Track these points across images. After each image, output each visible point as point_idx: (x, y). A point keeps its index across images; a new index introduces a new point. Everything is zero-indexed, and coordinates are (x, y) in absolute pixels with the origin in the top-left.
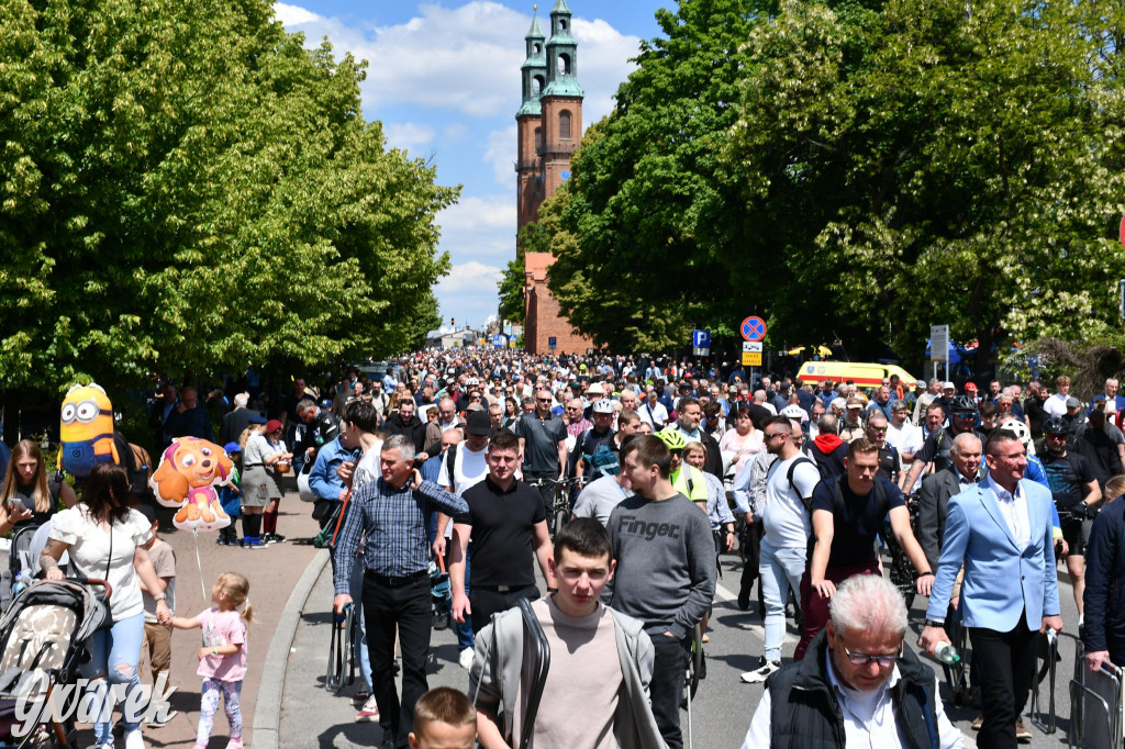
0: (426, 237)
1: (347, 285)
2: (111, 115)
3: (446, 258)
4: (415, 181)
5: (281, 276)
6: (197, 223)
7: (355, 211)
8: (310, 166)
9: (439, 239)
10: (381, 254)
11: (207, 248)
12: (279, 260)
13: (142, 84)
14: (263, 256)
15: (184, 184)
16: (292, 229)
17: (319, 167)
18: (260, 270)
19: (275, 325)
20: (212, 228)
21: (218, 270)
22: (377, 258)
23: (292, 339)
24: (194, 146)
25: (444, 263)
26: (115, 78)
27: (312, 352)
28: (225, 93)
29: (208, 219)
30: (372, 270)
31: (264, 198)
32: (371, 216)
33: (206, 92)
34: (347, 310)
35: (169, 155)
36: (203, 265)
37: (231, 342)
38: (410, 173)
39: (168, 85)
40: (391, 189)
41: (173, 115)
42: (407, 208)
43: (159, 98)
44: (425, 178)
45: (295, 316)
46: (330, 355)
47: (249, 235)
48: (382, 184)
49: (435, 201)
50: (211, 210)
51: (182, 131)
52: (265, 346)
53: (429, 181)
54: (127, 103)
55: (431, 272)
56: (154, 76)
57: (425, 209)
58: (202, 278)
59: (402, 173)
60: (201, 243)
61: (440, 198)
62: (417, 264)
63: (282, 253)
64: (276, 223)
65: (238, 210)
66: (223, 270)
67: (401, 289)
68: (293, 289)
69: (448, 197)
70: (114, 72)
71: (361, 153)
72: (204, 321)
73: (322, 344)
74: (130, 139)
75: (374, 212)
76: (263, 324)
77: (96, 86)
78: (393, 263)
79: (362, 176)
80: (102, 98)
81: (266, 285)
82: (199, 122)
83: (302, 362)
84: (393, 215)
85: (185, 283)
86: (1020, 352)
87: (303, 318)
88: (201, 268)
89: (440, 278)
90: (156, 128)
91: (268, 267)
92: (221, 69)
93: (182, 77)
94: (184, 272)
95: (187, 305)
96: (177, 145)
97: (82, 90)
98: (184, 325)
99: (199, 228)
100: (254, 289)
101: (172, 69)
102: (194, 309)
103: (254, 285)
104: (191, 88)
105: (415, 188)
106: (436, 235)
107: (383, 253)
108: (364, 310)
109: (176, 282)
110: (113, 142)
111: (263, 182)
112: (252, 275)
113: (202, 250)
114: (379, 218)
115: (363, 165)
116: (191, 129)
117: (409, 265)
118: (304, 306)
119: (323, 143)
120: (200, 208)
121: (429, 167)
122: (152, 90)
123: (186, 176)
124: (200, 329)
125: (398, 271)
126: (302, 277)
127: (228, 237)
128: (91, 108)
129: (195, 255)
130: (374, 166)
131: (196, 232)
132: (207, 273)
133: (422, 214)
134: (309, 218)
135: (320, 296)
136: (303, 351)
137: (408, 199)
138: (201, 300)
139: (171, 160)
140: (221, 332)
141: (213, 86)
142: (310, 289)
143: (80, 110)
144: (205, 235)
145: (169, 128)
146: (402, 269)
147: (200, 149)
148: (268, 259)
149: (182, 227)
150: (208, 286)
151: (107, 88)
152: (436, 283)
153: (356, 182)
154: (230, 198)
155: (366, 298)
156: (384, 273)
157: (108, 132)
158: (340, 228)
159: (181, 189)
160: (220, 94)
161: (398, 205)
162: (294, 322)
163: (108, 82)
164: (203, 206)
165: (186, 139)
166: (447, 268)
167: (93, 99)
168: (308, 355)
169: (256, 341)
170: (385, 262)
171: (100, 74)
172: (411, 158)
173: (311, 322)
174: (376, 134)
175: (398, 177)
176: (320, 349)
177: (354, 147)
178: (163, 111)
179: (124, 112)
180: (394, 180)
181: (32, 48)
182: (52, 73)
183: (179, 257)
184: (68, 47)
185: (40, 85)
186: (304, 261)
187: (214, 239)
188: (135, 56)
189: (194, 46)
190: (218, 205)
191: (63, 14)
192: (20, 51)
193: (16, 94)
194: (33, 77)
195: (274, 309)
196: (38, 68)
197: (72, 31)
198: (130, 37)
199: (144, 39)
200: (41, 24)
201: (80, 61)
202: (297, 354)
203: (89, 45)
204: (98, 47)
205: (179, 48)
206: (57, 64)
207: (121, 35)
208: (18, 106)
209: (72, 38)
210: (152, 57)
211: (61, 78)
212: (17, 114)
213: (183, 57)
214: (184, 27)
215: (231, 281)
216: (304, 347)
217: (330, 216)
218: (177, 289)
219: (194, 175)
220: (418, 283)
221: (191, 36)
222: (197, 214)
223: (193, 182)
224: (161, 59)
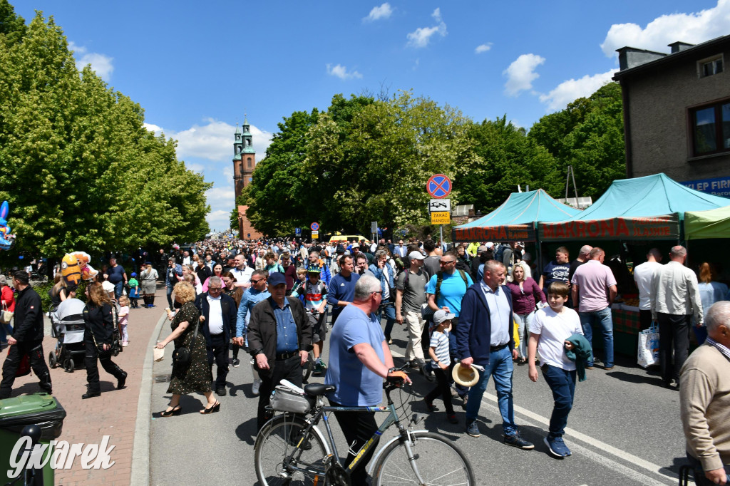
0: (202, 200)
1: (174, 218)
2: (82, 159)
3: (209, 207)
4: (197, 181)
7: (175, 191)
8: (158, 176)
12: (147, 209)
13: (93, 148)
14: (142, 207)
15: (111, 183)
16: (152, 198)
17: (161, 176)
18: (141, 212)
19: (148, 231)
20: (122, 198)
21: (125, 213)
22: (185, 208)
23: (155, 236)
24: (114, 170)
27: (162, 240)
29: (120, 195)
30: (183, 211)
31: (141, 188)
32: (182, 194)
33: (117, 150)
34: (174, 225)
35: (104, 173)
37: (132, 238)
38: (195, 178)
39: (103, 148)
40: (189, 184)
41: (105, 159)
42: (194, 190)
43: (100, 153)
44: (200, 180)
45: (155, 228)
46: (169, 241)
47: (136, 200)
48: (185, 182)
49: (204, 188)
50: (122, 192)
51: (109, 164)
52: (145, 239)
53: (202, 181)
54: (88, 155)
55: (204, 212)
56: (97, 145)
57: (201, 190)
58: (119, 215)
59: (192, 178)
61: (206, 187)
62: (199, 210)
63: (149, 206)
64: (147, 195)
65: (131, 191)
66: (127, 212)
67: (194, 218)
68: (154, 218)
69: (208, 186)
70: (82, 144)
71: (177, 172)
72: (121, 230)
73: (166, 237)
74: (89, 168)
75: (183, 192)
76: (144, 231)
77: (76, 149)
78: (190, 209)
79: (178, 180)
80: (78, 154)
81: (144, 217)
82: (116, 161)
84: (189, 193)
85: (113, 218)
87: (158, 229)
88: (119, 212)
89: (207, 214)
90: (99, 164)
91: (144, 211)
92: (122, 143)
93: (109, 145)
94: (112, 214)
95: (114, 225)
96: (107, 169)
97: (70, 150)
98: (114, 232)
99: (117, 198)
100: (139, 219)
101: (104, 143)
102: (117, 227)
103: (139, 217)
104: (111, 149)
105: (197, 183)
106: (205, 199)
107: (187, 206)
108: (181, 225)
109: (110, 217)
110: (83, 169)
111: (141, 182)
112: (138, 214)
113: (119, 206)
114: (184, 194)
115: (178, 176)
116: (112, 163)
117: (196, 210)
118: (158, 225)
119: (163, 168)
120: (118, 191)
121: (201, 176)
122: (97, 150)
123: (112, 180)
124: (120, 233)
125: (192, 212)
126: (157, 214)
127: (129, 201)
128: (74, 157)
129: (116, 208)
130: (182, 176)
132: (121, 214)
133: (200, 192)
134: (158, 194)
135: (164, 221)
137: (195, 187)
138: (119, 223)
140: (128, 234)
141: (120, 148)
142: (160, 218)
143: (70, 157)
144: (120, 200)
145: (104, 163)
146: (194, 211)
148: (144, 208)
149: (111, 198)
150: (121, 218)
153: (176, 182)
154: (128, 187)
155: (181, 221)
156: (187, 213)
157: (81, 165)
158: (170, 197)
161: (191, 189)
163: (80, 148)
165: (111, 167)
166: (210, 210)
167: (74, 154)
169: (142, 237)
170: (188, 209)
171: (77, 145)
172: (195, 173)
173: (162, 230)
174: (182, 165)
175: (191, 180)
177: (174, 170)
178: (102, 157)
179: (87, 158)
180: (189, 181)
181: (51, 136)
182: (59, 145)
183: (111, 209)
184: (65, 136)
185: (54, 149)
186: (157, 209)
187: (124, 202)
188: (90, 138)
189: (112, 134)
190: (124, 190)
191: (62, 124)
192: (46, 137)
193: (45, 152)
194: (51, 146)
195: (147, 226)
196: (53, 143)
197: (66, 130)
198: (88, 131)
199: (93, 132)
200: (54, 127)
201: (69, 140)
202: (157, 242)
203: (72, 134)
204: (76, 135)
205: (107, 135)
206: (60, 141)
207: (84, 131)
208: (46, 157)
209: (66, 132)
210: (96, 138)
211: (62, 146)
212: (46, 159)
213: (108, 138)
214: (108, 128)
215: (130, 216)
216: (159, 239)
217: (166, 193)
218: (110, 220)
219: (114, 179)
220: (200, 215)
221: (111, 131)
222: (116, 193)
223: (114, 182)
224: (100, 139)
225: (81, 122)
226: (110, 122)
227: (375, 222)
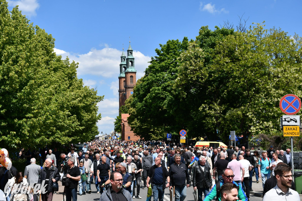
0: (94, 110)
1: (73, 123)
2: (9, 77)
4: (91, 94)
5: (55, 120)
6: (32, 106)
7: (75, 102)
8: (63, 91)
9: (98, 110)
10: (82, 114)
11: (35, 113)
12: (54, 116)
13: (17, 69)
14: (50, 115)
15: (28, 96)
16: (58, 107)
17: (65, 91)
18: (49, 119)
19: (53, 134)
21: (37, 119)
22: (81, 115)
23: (58, 137)
24: (31, 86)
25: (99, 116)
27: (63, 141)
28: (40, 71)
29: (35, 105)
30: (80, 118)
31: (50, 99)
34: (73, 129)
35: (24, 88)
36: (33, 118)
37: (41, 139)
38: (90, 92)
39: (24, 69)
40: (85, 97)
41: (26, 77)
42: (89, 102)
43: (22, 73)
45: (59, 131)
46: (68, 141)
47: (46, 109)
48: (82, 95)
49: (97, 100)
50: (36, 103)
51: (28, 81)
52: (50, 139)
53: (95, 94)
54: (13, 74)
55: (96, 119)
56: (20, 67)
57: (94, 102)
58: (33, 121)
59: (88, 92)
60: (33, 112)
61: (98, 99)
62: (92, 117)
63: (55, 114)
64: (54, 106)
65: (43, 103)
66: (39, 119)
67: (88, 124)
68: (58, 124)
69: (100, 99)
70: (9, 66)
71: (77, 87)
72: (34, 133)
73: (66, 139)
74: (14, 84)
75: (80, 103)
76: (50, 133)
77: (5, 70)
78: (85, 117)
79: (77, 93)
80: (6, 73)
81: (51, 123)
82: (33, 79)
83: (61, 144)
84: (85, 104)
85: (29, 123)
86: (254, 138)
87: (61, 132)
88: (33, 119)
89: (98, 121)
90: (21, 81)
91: (51, 118)
92: (38, 65)
93: (28, 67)
94: (28, 120)
95: (29, 129)
96: (26, 85)
98: (28, 134)
99: (32, 108)
100: (48, 124)
101: (25, 65)
102: (31, 130)
103: (47, 123)
104: (30, 70)
105: (91, 97)
107: (83, 114)
108: (78, 129)
109: (26, 122)
110: (9, 85)
111: (50, 95)
112: (47, 120)
113: (33, 114)
114: (81, 105)
115: (77, 91)
116: (30, 81)
117: (90, 117)
118: (61, 128)
119: (66, 84)
120: (33, 102)
121: (95, 91)
122: (20, 71)
123: (29, 94)
124: (33, 135)
125: (87, 119)
126: (61, 121)
127: (41, 110)
128: (3, 76)
129: (31, 115)
130: (80, 91)
131: (32, 109)
132: (35, 120)
133: (93, 103)
134: (62, 104)
135: (65, 125)
136: (61, 141)
137: (90, 99)
138: (33, 127)
140: (39, 136)
141: (36, 69)
142: (63, 123)
144: (34, 109)
145: (24, 80)
146: (88, 118)
147: (33, 86)
148: (51, 116)
149: (28, 107)
150: (35, 123)
152: (97, 122)
153: (75, 95)
154: (41, 99)
155: (78, 126)
156: (83, 119)
157: (8, 82)
158: (71, 107)
159: (27, 97)
160: (38, 71)
161: (87, 101)
162: (58, 133)
163: (8, 69)
164: (34, 102)
165: (29, 84)
166: (100, 118)
167: (4, 73)
168: (62, 142)
169: (48, 138)
170: (83, 116)
171: (6, 66)
172: (90, 88)
173: (63, 133)
174: (81, 82)
175: (87, 94)
176: (65, 140)
177: (75, 86)
178: (23, 76)
179: (12, 77)
180: (86, 94)
183: (27, 116)
186: (61, 116)
187: (37, 111)
188: (15, 62)
189: (31, 59)
190: (37, 101)
195: (53, 129)
198: (14, 57)
199: (17, 57)
203: (3, 58)
204: (5, 59)
205: (27, 59)
207: (11, 56)
210: (20, 62)
213: (28, 62)
214: (29, 54)
215: (41, 122)
216: (61, 140)
217: (68, 104)
218: (26, 124)
219: (31, 93)
220: (92, 122)
221: (31, 56)
222: (32, 104)
223: (31, 95)
224: (22, 62)
225: (9, 49)
226: (30, 49)
227: (233, 131)
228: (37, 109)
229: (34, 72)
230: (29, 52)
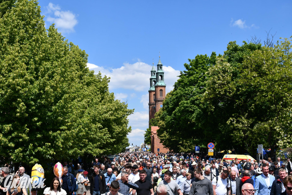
0: (125, 122)
1: (104, 135)
2: (44, 92)
4: (122, 108)
5: (87, 133)
6: (66, 119)
7: (107, 115)
8: (95, 104)
9: (128, 123)
10: (113, 127)
12: (87, 129)
13: (52, 84)
14: (83, 128)
15: (62, 109)
16: (90, 121)
17: (97, 104)
18: (82, 131)
19: (86, 146)
22: (112, 128)
23: (90, 149)
24: (65, 100)
25: (130, 129)
26: (46, 82)
27: (95, 153)
28: (74, 86)
29: (69, 118)
30: (111, 131)
31: (83, 112)
32: (111, 117)
34: (104, 142)
35: (59, 102)
36: (67, 130)
37: (74, 150)
38: (121, 106)
39: (59, 84)
40: (116, 110)
41: (60, 91)
42: (120, 115)
43: (57, 87)
44: (125, 107)
45: (91, 143)
46: (100, 153)
47: (79, 122)
48: (114, 109)
49: (127, 113)
50: (69, 116)
51: (62, 96)
52: (83, 151)
53: (126, 108)
54: (48, 89)
55: (126, 132)
56: (56, 82)
57: (125, 115)
58: (67, 133)
60: (67, 124)
61: (129, 112)
62: (123, 129)
63: (88, 127)
64: (86, 119)
65: (76, 116)
66: (72, 131)
67: (119, 136)
68: (90, 136)
69: (131, 112)
70: (45, 81)
71: (108, 101)
72: (67, 145)
73: (98, 151)
74: (49, 98)
75: (112, 116)
76: (82, 145)
77: (41, 84)
78: (116, 129)
79: (109, 107)
80: (42, 88)
81: (83, 135)
82: (67, 93)
84: (116, 117)
85: (62, 135)
86: (282, 152)
87: (93, 144)
89: (129, 133)
90: (56, 95)
91: (84, 131)
92: (72, 80)
93: (63, 82)
94: (62, 132)
95: (63, 141)
96: (61, 99)
97: (37, 85)
98: (62, 146)
99: (66, 120)
100: (80, 136)
101: (60, 80)
102: (65, 142)
103: (80, 135)
104: (65, 85)
105: (122, 110)
106: (128, 122)
107: (114, 127)
108: (109, 141)
109: (60, 134)
110: (45, 99)
111: (83, 108)
112: (80, 133)
113: (67, 126)
114: (113, 117)
115: (109, 104)
116: (65, 95)
117: (121, 130)
118: (93, 140)
119: (99, 98)
121: (126, 104)
122: (55, 85)
123: (63, 107)
124: (66, 147)
125: (118, 131)
126: (93, 133)
127: (74, 123)
128: (39, 90)
129: (65, 127)
130: (112, 104)
131: (65, 122)
132: (68, 132)
133: (124, 116)
134: (95, 118)
135: (97, 138)
136: (93, 153)
137: (120, 112)
138: (66, 139)
139: (59, 103)
140: (72, 148)
141: (70, 84)
142: (95, 136)
143: (37, 90)
144: (68, 122)
145: (59, 94)
146: (119, 131)
147: (67, 100)
148: (84, 128)
149: (62, 120)
150: (68, 136)
151: (43, 85)
152: (128, 134)
153: (107, 108)
154: (74, 113)
155: (109, 138)
156: (114, 132)
157: (43, 96)
158: (103, 120)
160: (72, 86)
161: (118, 114)
162: (90, 145)
163: (44, 83)
164: (67, 115)
165: (63, 98)
166: (130, 130)
167: (40, 88)
168: (94, 154)
169: (81, 150)
170: (114, 129)
171: (42, 81)
172: (121, 102)
173: (95, 145)
174: (112, 96)
175: (118, 107)
176: (97, 152)
177: (106, 99)
178: (58, 91)
179: (48, 91)
180: (117, 108)
181: (25, 75)
182: (30, 81)
183: (61, 128)
184: (34, 75)
185: (27, 85)
186: (93, 129)
187: (70, 123)
188: (51, 77)
189: (66, 74)
190: (71, 114)
191: (33, 66)
192: (22, 76)
193: (20, 87)
194: (25, 83)
195: (85, 142)
196: (26, 80)
197: (35, 71)
198: (50, 72)
199: (53, 73)
200: (27, 69)
201: (37, 78)
202: (91, 153)
203: (39, 74)
204: (42, 74)
205: (62, 74)
206: (31, 79)
207: (47, 72)
208: (21, 90)
209: (35, 72)
210: (55, 77)
211: (32, 82)
212: (20, 92)
213: (63, 77)
214: (63, 69)
215: (74, 134)
216: (93, 151)
217: (100, 117)
218: (60, 136)
219: (65, 107)
220: (123, 134)
221: (65, 71)
222: (66, 117)
223: (65, 109)
224: (57, 77)
225: (46, 65)
226: (65, 65)
227: (261, 145)
228: (70, 122)
229: (68, 86)
230: (64, 68)
